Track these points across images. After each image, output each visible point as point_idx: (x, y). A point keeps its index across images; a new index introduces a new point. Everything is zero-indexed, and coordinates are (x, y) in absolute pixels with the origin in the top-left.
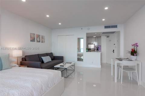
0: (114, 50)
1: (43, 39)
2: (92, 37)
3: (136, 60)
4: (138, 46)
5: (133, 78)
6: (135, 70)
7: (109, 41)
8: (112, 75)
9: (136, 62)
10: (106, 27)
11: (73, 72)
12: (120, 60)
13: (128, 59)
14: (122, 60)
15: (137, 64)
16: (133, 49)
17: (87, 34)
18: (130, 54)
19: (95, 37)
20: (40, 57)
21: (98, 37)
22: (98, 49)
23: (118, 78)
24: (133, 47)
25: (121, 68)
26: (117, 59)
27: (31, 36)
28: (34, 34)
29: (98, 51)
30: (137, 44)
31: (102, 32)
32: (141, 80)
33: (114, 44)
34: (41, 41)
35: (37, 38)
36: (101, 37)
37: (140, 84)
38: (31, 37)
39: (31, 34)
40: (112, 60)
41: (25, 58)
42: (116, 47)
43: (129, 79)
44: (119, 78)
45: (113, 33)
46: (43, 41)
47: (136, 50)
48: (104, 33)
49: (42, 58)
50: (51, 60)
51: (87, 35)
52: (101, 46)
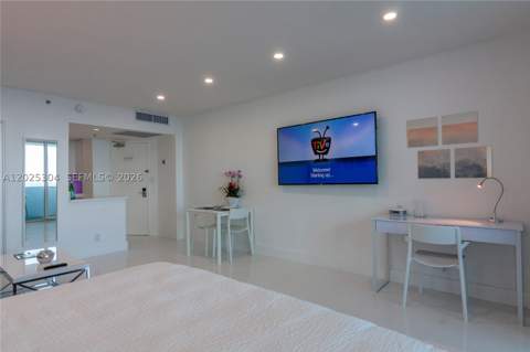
0: (144, 190)
4: (242, 177)
7: (126, 158)
10: (141, 116)
30: (240, 172)
33: (147, 171)
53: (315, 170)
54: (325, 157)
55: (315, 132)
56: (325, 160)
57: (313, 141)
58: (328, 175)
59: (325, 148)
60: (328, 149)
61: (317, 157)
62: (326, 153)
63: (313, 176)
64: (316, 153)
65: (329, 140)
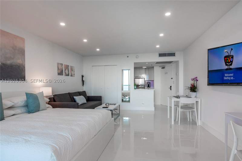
0: (171, 87)
1: (72, 71)
2: (141, 68)
3: (196, 97)
4: (198, 80)
5: (192, 119)
6: (194, 109)
7: (165, 73)
8: (169, 117)
9: (195, 100)
10: (161, 55)
11: (118, 116)
12: (178, 98)
13: (187, 97)
14: (179, 98)
15: (196, 102)
16: (193, 84)
17: (135, 63)
18: (189, 91)
19: (145, 68)
20: (71, 96)
21: (150, 68)
22: (149, 85)
23: (175, 120)
24: (192, 82)
25: (179, 107)
26: (174, 96)
27: (58, 67)
28: (62, 64)
29: (149, 88)
30: (197, 78)
31: (155, 62)
32: (200, 119)
33: (172, 78)
34: (70, 75)
35: (65, 70)
36: (153, 67)
37: (199, 124)
38: (58, 69)
39: (58, 64)
40: (168, 98)
41: (53, 98)
42: (174, 82)
43: (189, 120)
44: (177, 120)
45: (170, 62)
46: (73, 74)
47: (195, 85)
48: (157, 63)
49: (74, 99)
50: (85, 102)
51: (134, 65)
52: (153, 81)
53: (226, 75)
54: (231, 67)
55: (226, 52)
56: (231, 69)
57: (226, 57)
58: (232, 78)
59: (231, 61)
60: (232, 62)
61: (227, 67)
62: (231, 65)
63: (225, 78)
64: (226, 65)
65: (232, 57)
